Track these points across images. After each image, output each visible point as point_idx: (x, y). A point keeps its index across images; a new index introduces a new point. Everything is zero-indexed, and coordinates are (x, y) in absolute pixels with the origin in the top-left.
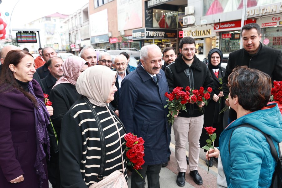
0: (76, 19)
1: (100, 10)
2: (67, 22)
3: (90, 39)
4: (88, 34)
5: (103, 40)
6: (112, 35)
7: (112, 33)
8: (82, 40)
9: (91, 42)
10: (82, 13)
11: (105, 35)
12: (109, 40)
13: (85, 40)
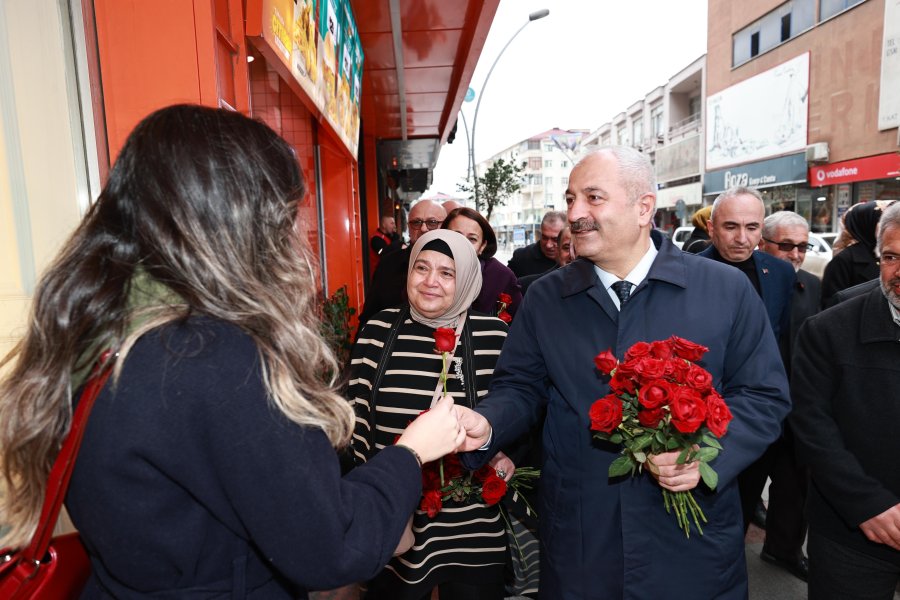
0: (638, 123)
1: (762, 70)
2: (600, 139)
3: (702, 178)
4: (695, 163)
5: (772, 178)
6: (830, 154)
7: (829, 146)
8: (660, 188)
9: (704, 191)
10: (667, 101)
11: (782, 156)
12: (809, 175)
13: (671, 184)
